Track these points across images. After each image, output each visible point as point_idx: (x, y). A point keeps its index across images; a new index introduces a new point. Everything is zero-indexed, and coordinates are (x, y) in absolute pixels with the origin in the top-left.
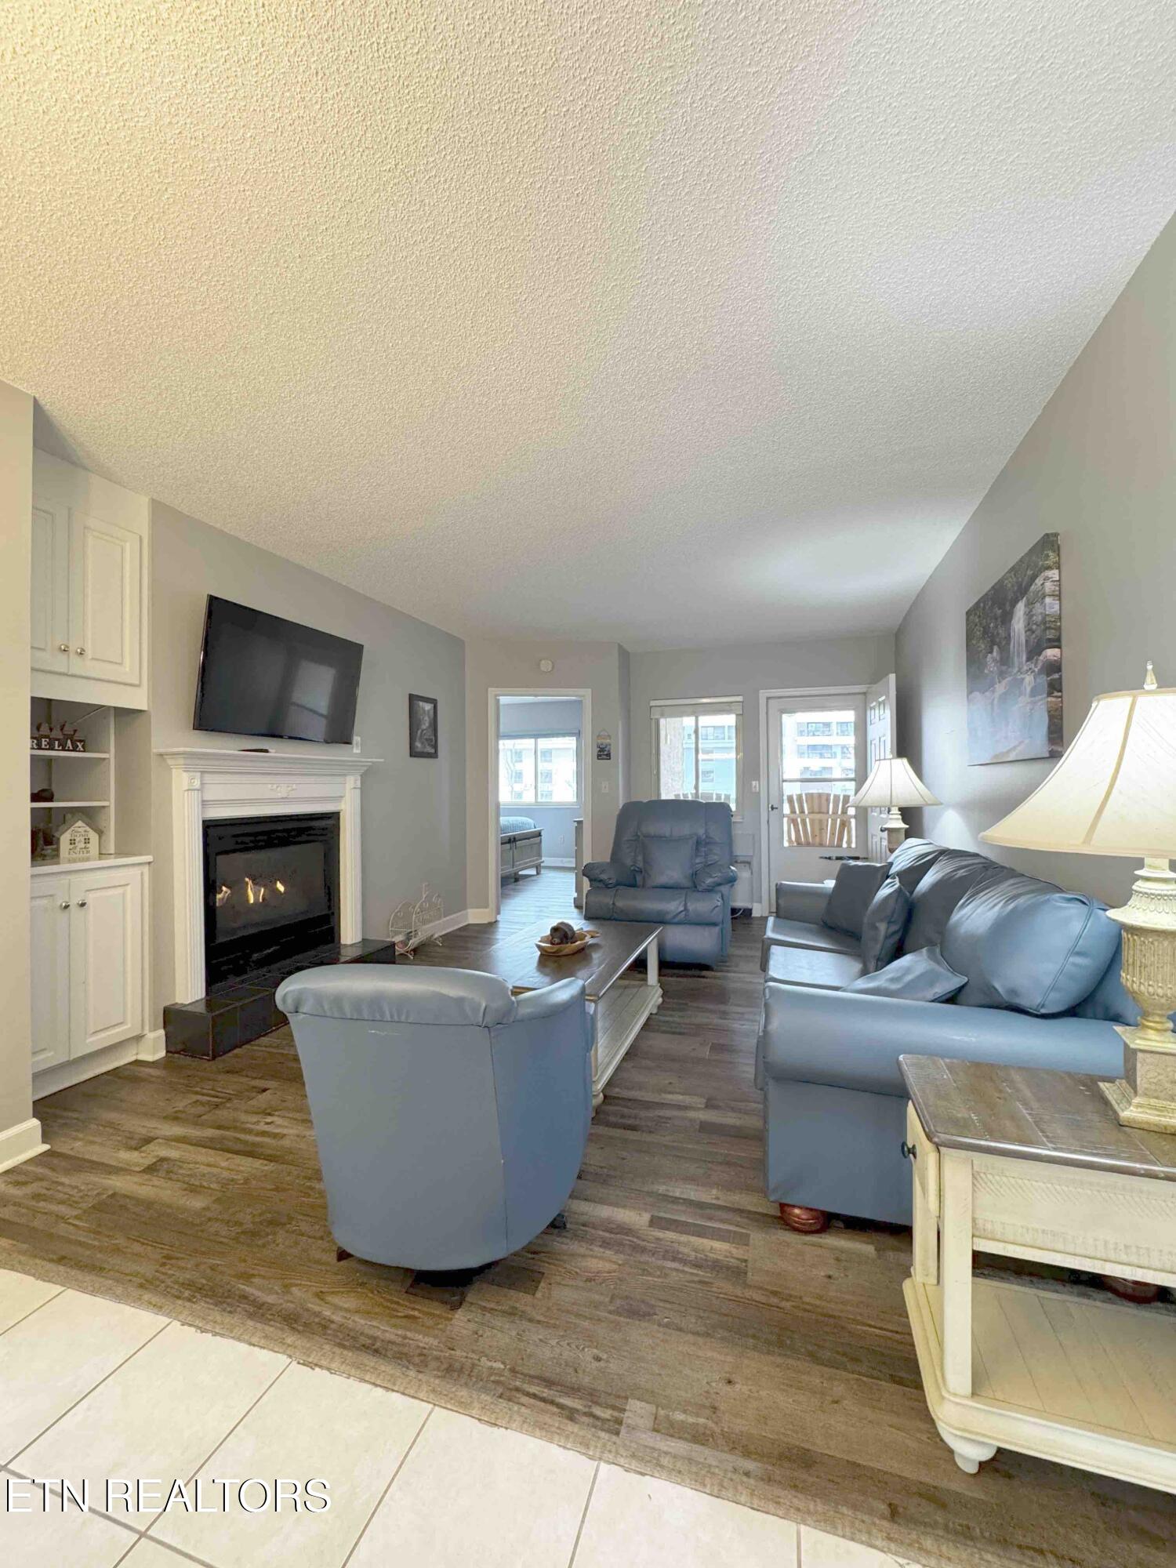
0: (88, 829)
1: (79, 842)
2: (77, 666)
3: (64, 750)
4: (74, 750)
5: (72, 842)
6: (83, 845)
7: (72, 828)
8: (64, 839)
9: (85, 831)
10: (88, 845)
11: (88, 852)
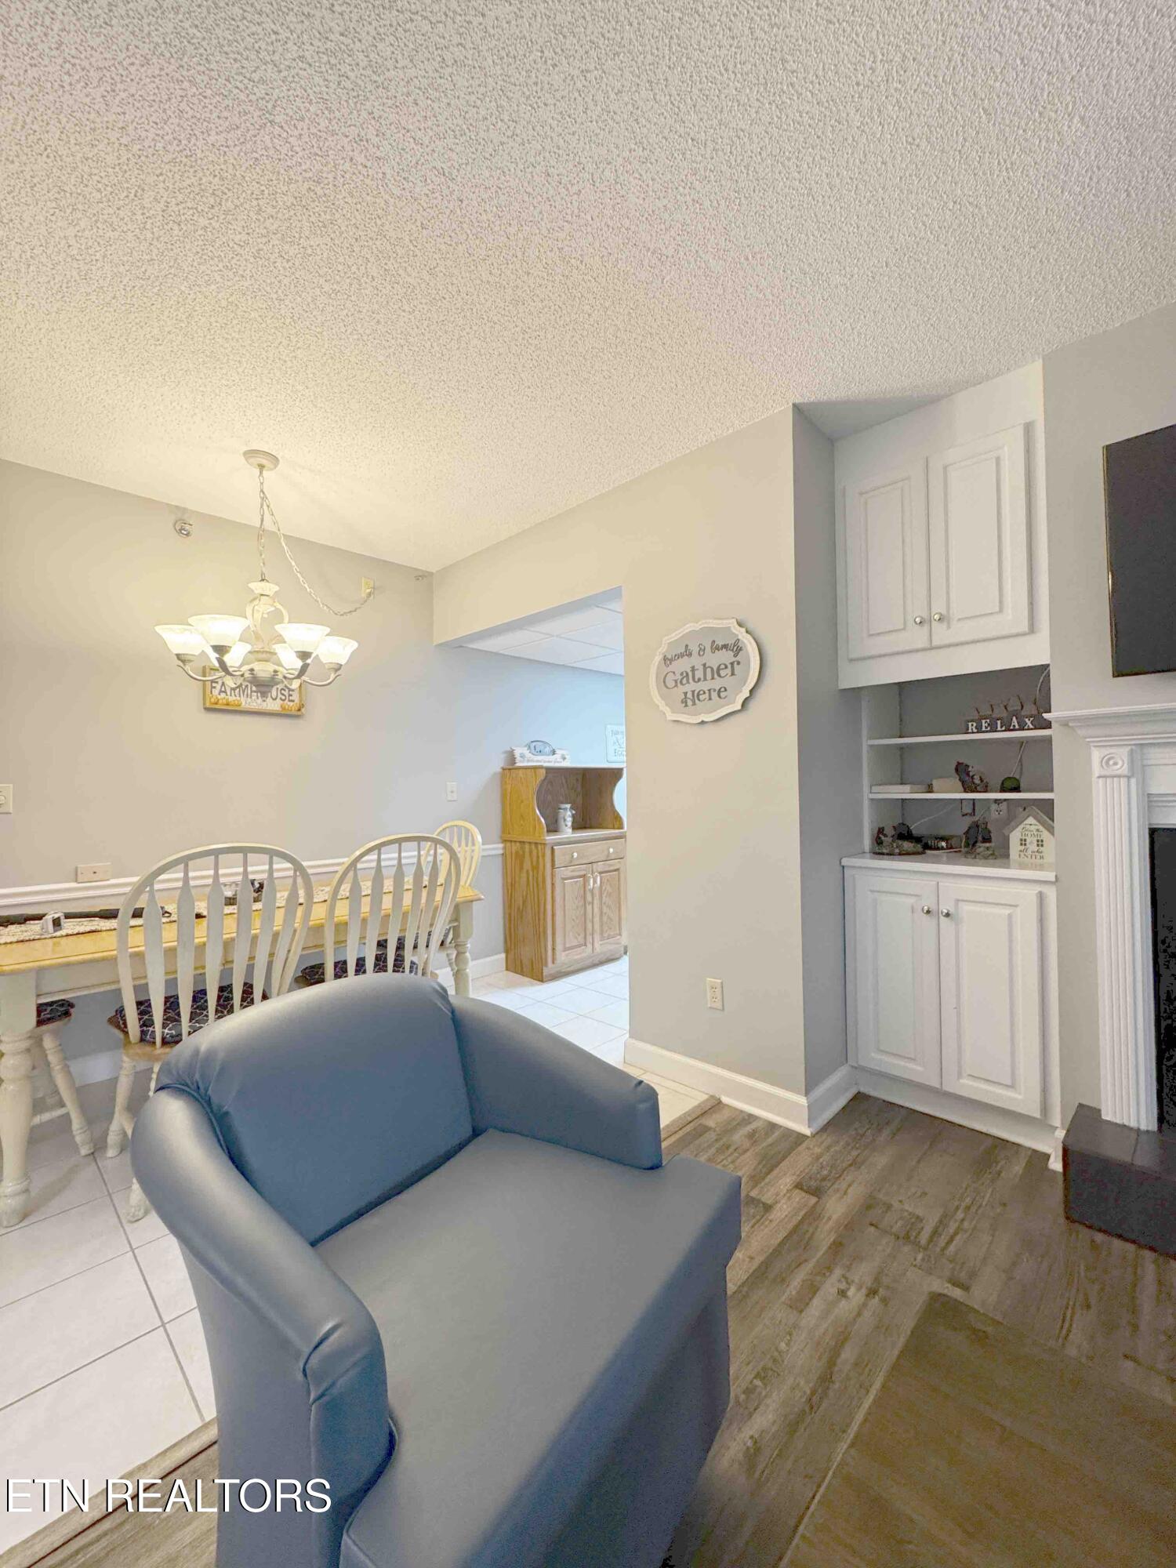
0: (1041, 828)
1: (1031, 843)
2: (941, 634)
3: (1008, 730)
4: (1022, 729)
5: (1023, 842)
6: (1036, 849)
7: (1022, 826)
8: (1015, 837)
9: (1038, 830)
10: (1041, 849)
11: (1042, 857)
